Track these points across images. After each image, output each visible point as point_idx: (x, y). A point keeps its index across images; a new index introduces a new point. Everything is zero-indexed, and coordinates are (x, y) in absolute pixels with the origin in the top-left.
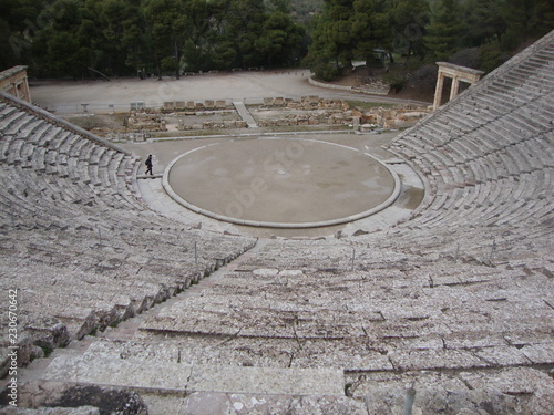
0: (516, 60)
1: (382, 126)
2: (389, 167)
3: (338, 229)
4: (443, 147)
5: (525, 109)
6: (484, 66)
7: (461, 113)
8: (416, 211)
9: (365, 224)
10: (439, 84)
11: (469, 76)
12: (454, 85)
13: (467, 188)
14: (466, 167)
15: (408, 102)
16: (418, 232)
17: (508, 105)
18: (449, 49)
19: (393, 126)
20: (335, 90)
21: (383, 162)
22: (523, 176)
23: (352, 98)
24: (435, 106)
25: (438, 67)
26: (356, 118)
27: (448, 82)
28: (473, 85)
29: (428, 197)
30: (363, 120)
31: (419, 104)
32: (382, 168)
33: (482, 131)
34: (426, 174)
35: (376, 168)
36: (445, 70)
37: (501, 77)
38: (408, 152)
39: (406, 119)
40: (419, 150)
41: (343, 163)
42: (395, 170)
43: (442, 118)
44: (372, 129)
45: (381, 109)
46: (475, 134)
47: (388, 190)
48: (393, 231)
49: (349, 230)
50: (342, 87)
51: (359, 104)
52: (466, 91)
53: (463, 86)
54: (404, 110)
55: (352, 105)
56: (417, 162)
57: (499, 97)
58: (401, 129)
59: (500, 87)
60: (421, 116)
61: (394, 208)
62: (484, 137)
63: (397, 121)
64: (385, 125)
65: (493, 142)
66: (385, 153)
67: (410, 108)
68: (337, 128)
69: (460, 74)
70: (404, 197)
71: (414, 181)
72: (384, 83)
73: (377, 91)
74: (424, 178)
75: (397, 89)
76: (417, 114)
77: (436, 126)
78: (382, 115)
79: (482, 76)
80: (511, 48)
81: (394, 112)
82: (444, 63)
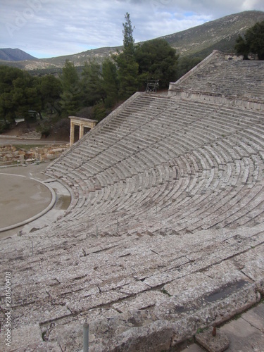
0: (114, 113)
1: (39, 159)
2: (46, 184)
3: (19, 229)
4: (79, 168)
5: (123, 141)
6: (98, 117)
7: (87, 146)
8: (68, 210)
9: (36, 224)
10: (72, 130)
11: (89, 123)
12: (81, 130)
13: (97, 191)
14: (94, 179)
15: (53, 143)
16: (71, 223)
17: (114, 139)
18: (76, 108)
19: (46, 158)
20: (6, 138)
21: (42, 182)
22: (128, 180)
23: (18, 143)
24: (71, 143)
25: (70, 119)
26: (22, 156)
27: (77, 128)
28: (92, 129)
29: (74, 200)
30: (27, 156)
31: (61, 143)
32: (42, 186)
33: (101, 156)
34: (71, 186)
35: (39, 187)
36: (74, 121)
37: (108, 123)
38: (58, 174)
39: (54, 153)
40: (64, 171)
41: (17, 186)
42: (50, 186)
43: (76, 150)
44: (33, 162)
45: (37, 148)
46: (97, 158)
47: (48, 199)
48: (55, 225)
49: (26, 229)
50: (10, 137)
51: (23, 146)
52: (88, 133)
53: (87, 130)
54: (52, 148)
55: (18, 148)
56: (64, 179)
57: (108, 135)
58: (52, 160)
59: (108, 129)
60: (63, 151)
61: (53, 210)
62: (102, 159)
63: (48, 155)
64: (41, 158)
65: (108, 162)
66: (43, 176)
67: (56, 146)
68: (10, 164)
69: (84, 123)
70: (59, 203)
71: (63, 192)
72: (37, 132)
73: (33, 137)
74: (70, 189)
75: (46, 135)
76: (60, 149)
77: (73, 156)
78: (39, 152)
79: (97, 123)
80: (111, 107)
81: (46, 150)
82: (74, 117)
